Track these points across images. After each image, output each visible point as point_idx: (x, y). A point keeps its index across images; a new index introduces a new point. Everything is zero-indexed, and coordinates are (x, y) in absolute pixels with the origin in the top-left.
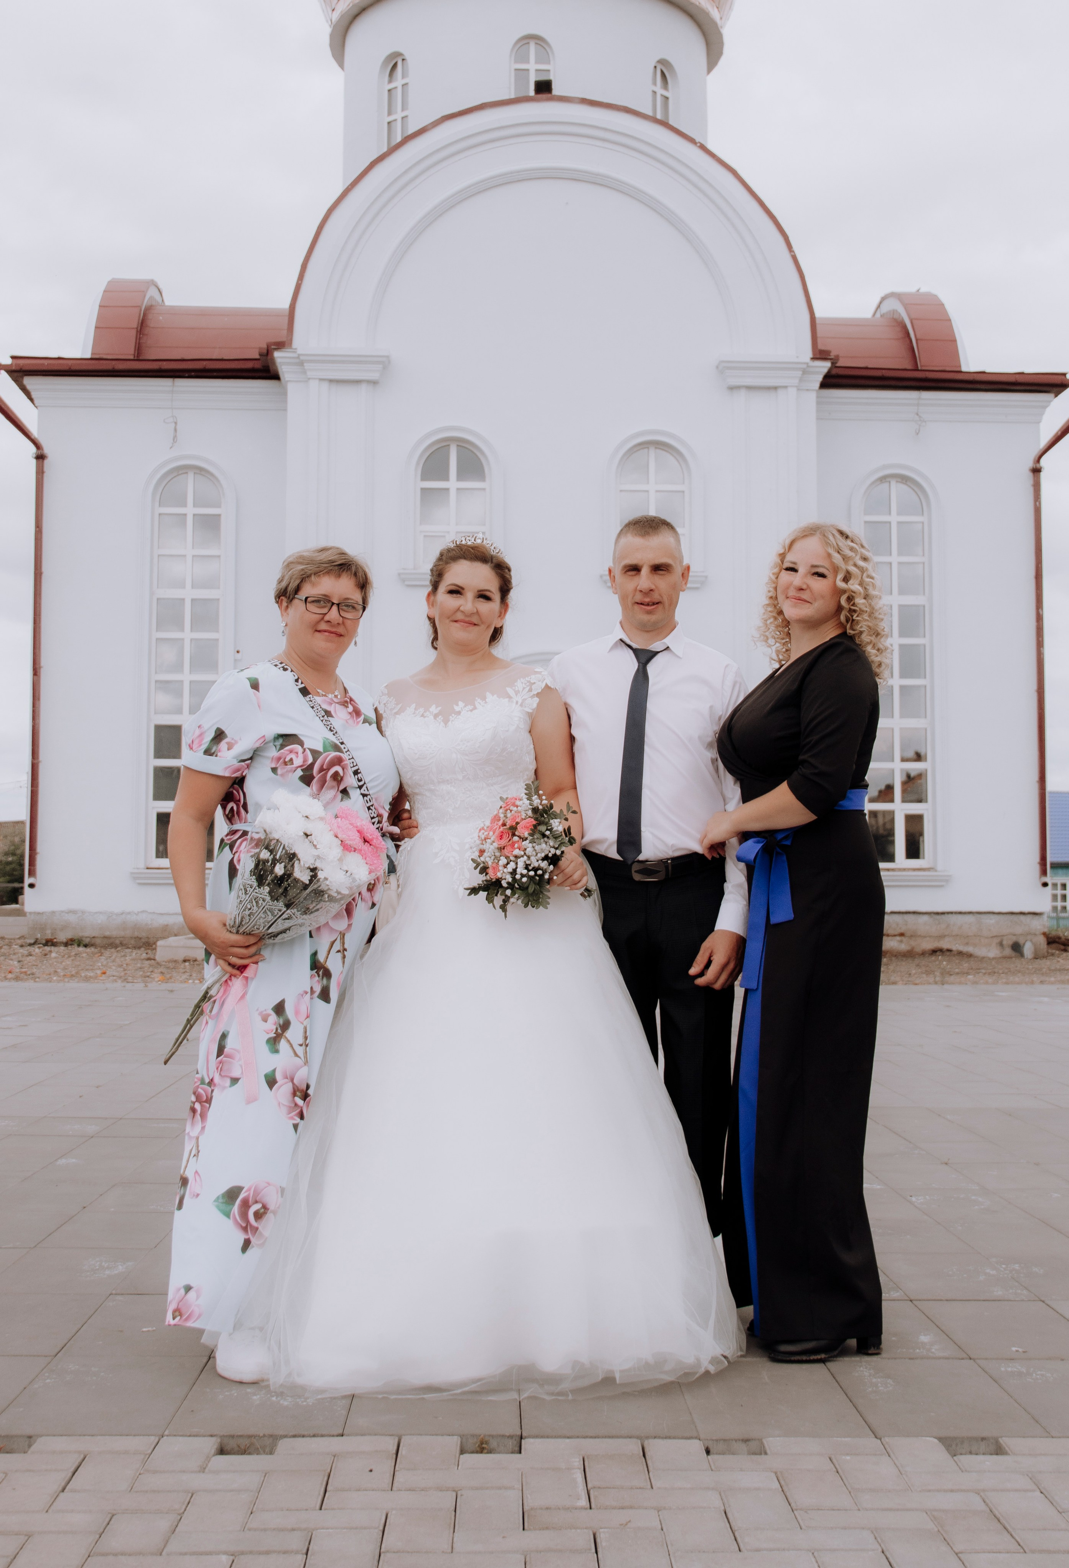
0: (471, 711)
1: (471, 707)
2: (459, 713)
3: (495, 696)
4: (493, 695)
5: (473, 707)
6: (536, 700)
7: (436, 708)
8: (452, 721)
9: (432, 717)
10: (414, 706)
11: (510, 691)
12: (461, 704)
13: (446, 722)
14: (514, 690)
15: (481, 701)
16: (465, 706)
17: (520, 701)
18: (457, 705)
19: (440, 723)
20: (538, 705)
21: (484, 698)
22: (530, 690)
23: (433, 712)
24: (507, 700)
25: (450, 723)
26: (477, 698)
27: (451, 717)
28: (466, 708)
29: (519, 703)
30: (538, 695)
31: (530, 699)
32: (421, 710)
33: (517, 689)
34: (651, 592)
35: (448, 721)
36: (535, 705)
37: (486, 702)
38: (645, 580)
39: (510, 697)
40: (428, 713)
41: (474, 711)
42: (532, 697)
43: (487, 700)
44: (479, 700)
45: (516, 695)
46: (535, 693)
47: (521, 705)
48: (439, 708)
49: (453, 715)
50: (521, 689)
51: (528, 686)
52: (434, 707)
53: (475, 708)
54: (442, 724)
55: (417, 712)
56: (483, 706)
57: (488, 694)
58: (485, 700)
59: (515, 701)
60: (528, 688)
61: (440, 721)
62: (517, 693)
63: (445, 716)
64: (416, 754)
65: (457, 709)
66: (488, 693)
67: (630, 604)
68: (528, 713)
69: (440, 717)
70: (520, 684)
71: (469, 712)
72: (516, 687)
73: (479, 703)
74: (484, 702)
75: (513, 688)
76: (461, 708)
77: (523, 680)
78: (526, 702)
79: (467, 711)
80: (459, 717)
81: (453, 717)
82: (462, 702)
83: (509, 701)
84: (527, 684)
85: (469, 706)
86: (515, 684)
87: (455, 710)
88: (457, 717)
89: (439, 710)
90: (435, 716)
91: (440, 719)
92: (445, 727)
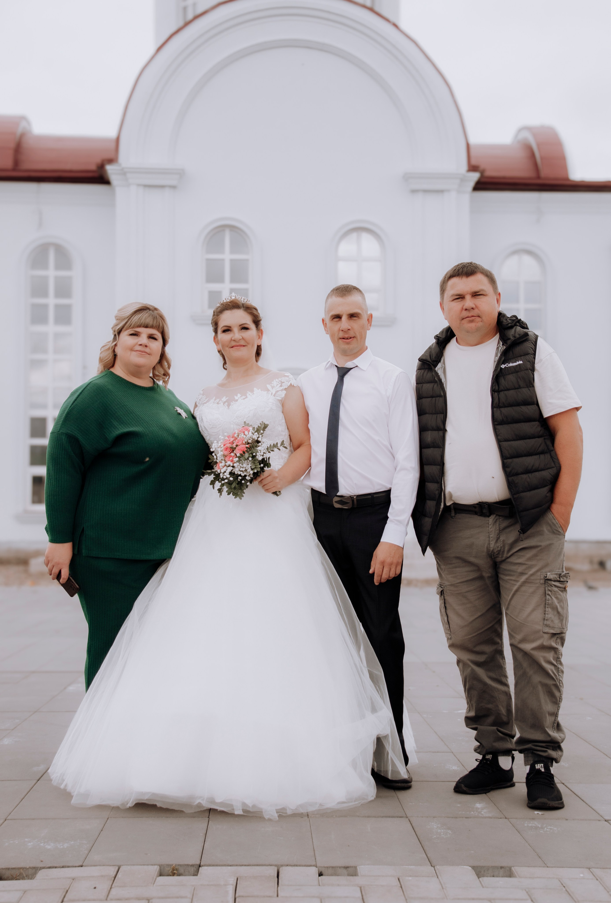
0: (244, 399)
1: (244, 397)
2: (237, 400)
3: (260, 390)
4: (258, 389)
5: (245, 397)
6: (285, 392)
7: (225, 398)
8: (233, 406)
9: (222, 404)
10: (213, 398)
11: (269, 387)
12: (239, 395)
13: (229, 406)
14: (271, 386)
16: (241, 397)
17: (274, 393)
18: (237, 396)
19: (225, 407)
20: (286, 395)
21: (252, 391)
22: (281, 386)
23: (223, 401)
24: (267, 392)
25: (231, 407)
26: (248, 392)
28: (241, 398)
30: (285, 389)
31: (280, 391)
32: (218, 400)
33: (273, 386)
34: (349, 331)
35: (231, 405)
36: (283, 395)
37: (253, 394)
38: (345, 323)
39: (268, 390)
40: (220, 402)
41: (246, 399)
42: (282, 390)
43: (254, 392)
44: (249, 393)
45: (272, 389)
46: (284, 388)
47: (274, 395)
48: (227, 398)
49: (233, 402)
50: (275, 385)
51: (280, 383)
53: (247, 397)
54: (227, 407)
55: (215, 401)
56: (251, 396)
57: (255, 389)
59: (271, 393)
63: (229, 403)
65: (236, 398)
67: (336, 340)
68: (279, 400)
69: (226, 403)
70: (275, 383)
72: (273, 384)
73: (249, 394)
74: (252, 393)
75: (271, 385)
76: (239, 398)
77: (277, 380)
78: (278, 393)
79: (242, 399)
80: (237, 402)
81: (233, 403)
82: (240, 395)
83: (267, 393)
84: (280, 382)
85: (243, 396)
86: (272, 382)
87: (235, 399)
88: (235, 403)
89: (227, 400)
90: (224, 403)
91: (226, 405)
92: (229, 409)
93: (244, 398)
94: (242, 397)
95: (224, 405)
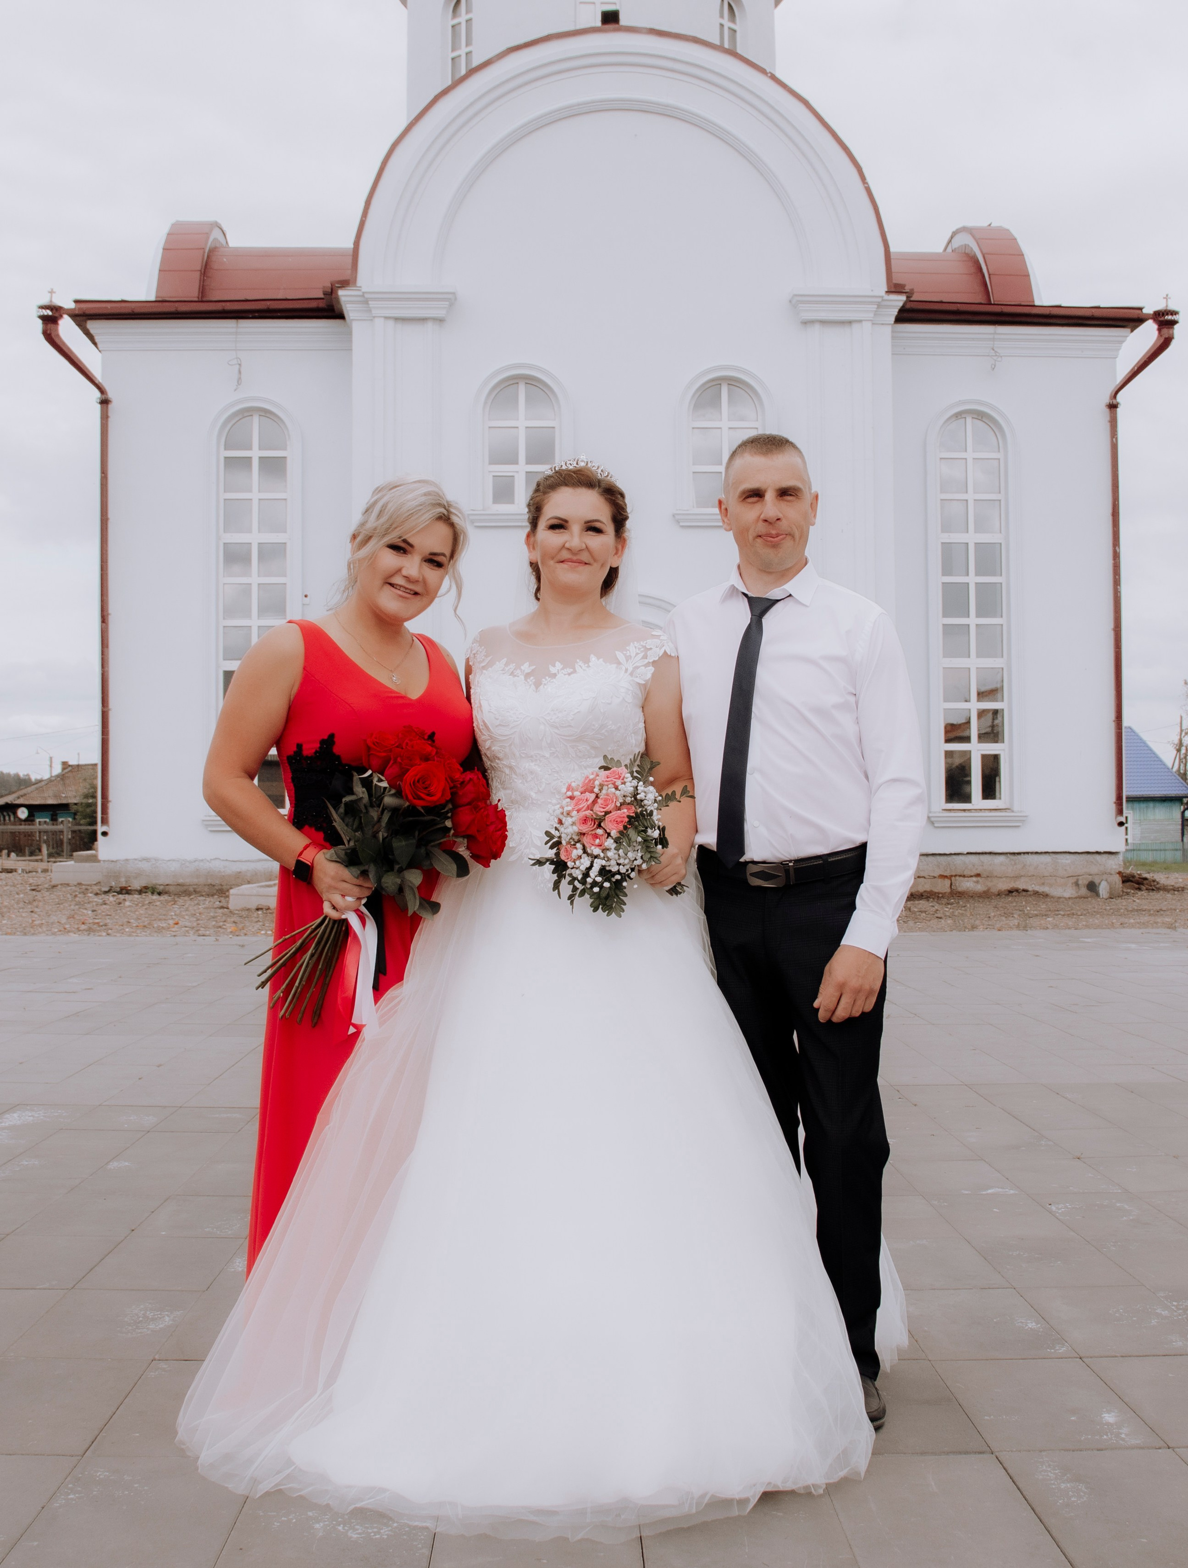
0: (569, 674)
1: (569, 670)
2: (554, 676)
3: (601, 660)
4: (599, 659)
5: (572, 670)
6: (653, 670)
7: (529, 666)
8: (545, 684)
9: (522, 677)
10: (503, 661)
11: (620, 656)
12: (558, 665)
13: (538, 684)
14: (625, 655)
15: (582, 665)
16: (562, 669)
17: (630, 669)
18: (554, 666)
19: (530, 685)
21: (587, 661)
22: (646, 657)
23: (524, 671)
24: (614, 666)
25: (542, 687)
26: (578, 660)
27: (544, 680)
28: (562, 671)
29: (629, 672)
30: (655, 663)
31: (643, 668)
32: (513, 667)
33: (628, 655)
34: (778, 522)
35: (541, 684)
36: (649, 676)
37: (589, 666)
38: (771, 506)
39: (619, 663)
40: (519, 671)
41: (572, 675)
42: (647, 665)
43: (590, 664)
44: (581, 663)
45: (627, 661)
46: (653, 659)
47: (631, 674)
48: (533, 667)
49: (547, 678)
50: (633, 655)
51: (642, 652)
52: (526, 665)
53: (575, 672)
54: (533, 687)
55: (507, 668)
56: (584, 670)
57: (593, 658)
58: (588, 664)
59: (625, 669)
60: (642, 654)
61: (530, 683)
62: (628, 658)
63: (538, 678)
64: (497, 719)
65: (553, 670)
66: (592, 656)
67: (751, 538)
68: (639, 684)
69: (532, 678)
70: (632, 649)
71: (567, 676)
72: (628, 652)
73: (580, 666)
74: (586, 665)
75: (624, 652)
76: (558, 670)
77: (636, 644)
78: (638, 671)
79: (565, 675)
80: (554, 680)
81: (546, 680)
82: (560, 664)
83: (616, 668)
84: (642, 649)
86: (627, 648)
87: (550, 671)
88: (552, 681)
89: (532, 670)
90: (527, 676)
91: (531, 681)
92: (536, 692)
93: (569, 672)
94: (565, 670)
95: (527, 681)
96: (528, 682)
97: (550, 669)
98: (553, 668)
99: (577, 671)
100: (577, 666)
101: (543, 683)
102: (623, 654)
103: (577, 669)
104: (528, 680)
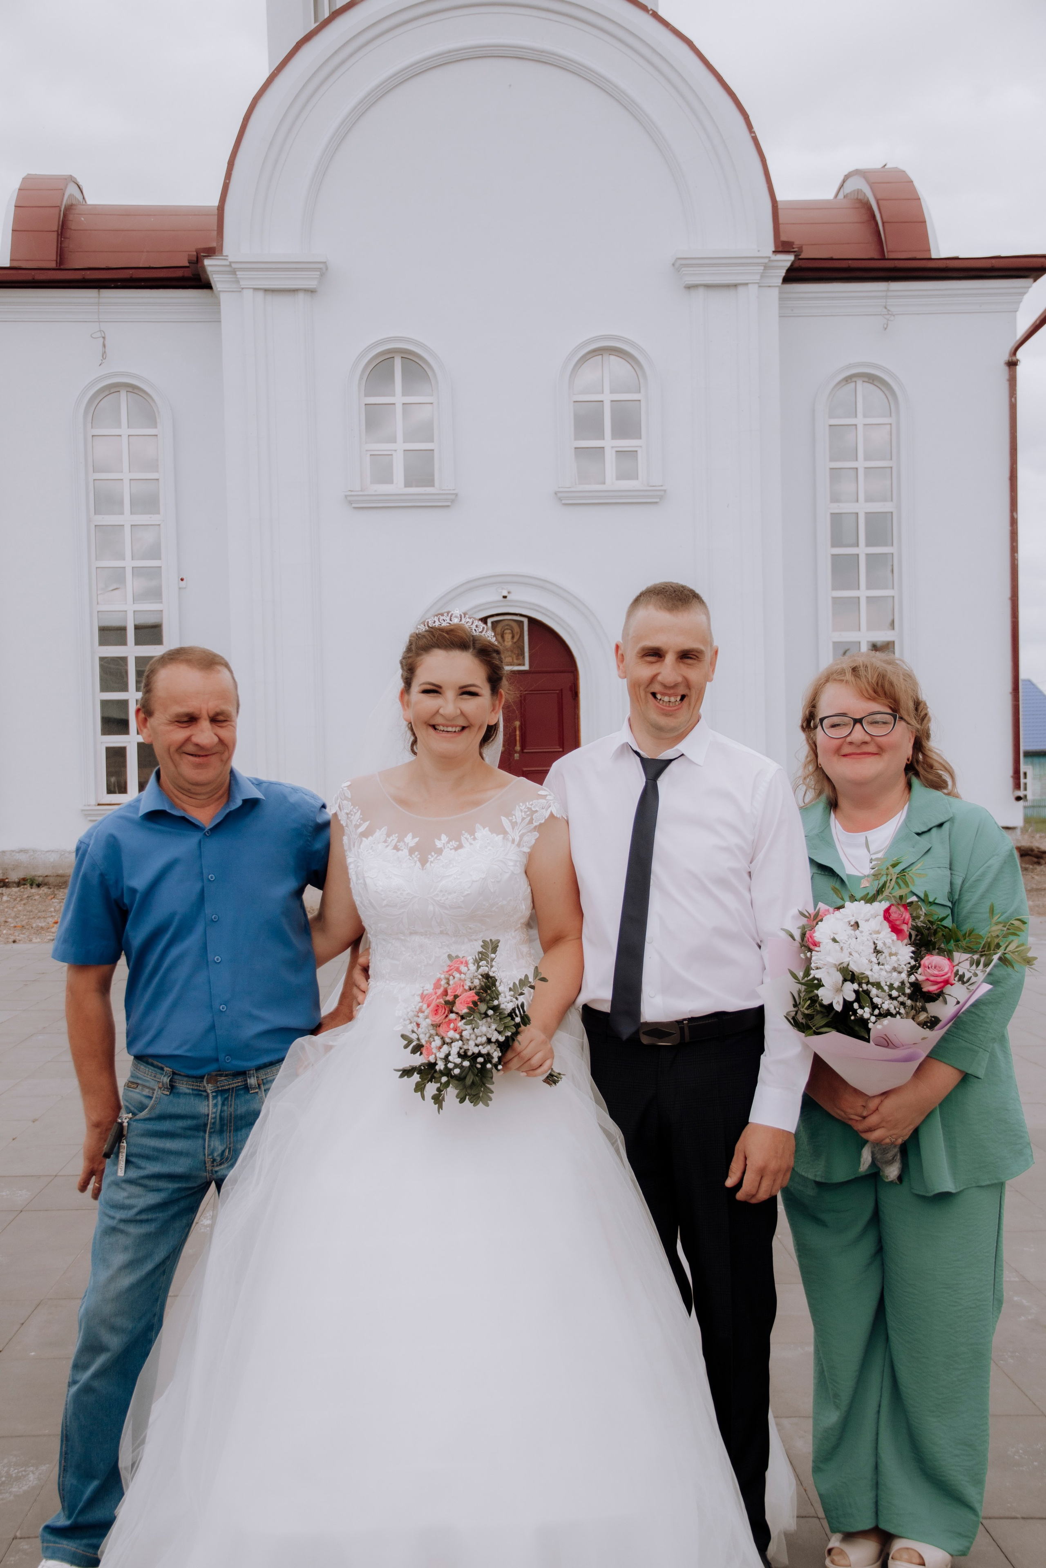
0: (456, 849)
1: (454, 844)
2: (439, 852)
3: (487, 829)
4: (484, 828)
5: (458, 843)
7: (413, 838)
8: (432, 862)
9: (407, 852)
10: (384, 830)
11: (506, 824)
12: (444, 838)
13: (424, 862)
14: (511, 821)
15: (469, 837)
16: (448, 842)
17: (517, 839)
18: (440, 839)
19: (415, 863)
21: (472, 832)
22: (531, 822)
23: (408, 843)
24: (502, 836)
25: (428, 865)
26: (463, 832)
27: (430, 856)
28: (450, 845)
29: (516, 842)
30: (539, 827)
31: (529, 834)
32: (394, 838)
33: (513, 821)
35: (427, 861)
37: (475, 839)
38: (668, 668)
39: (505, 833)
40: (401, 844)
41: (459, 851)
42: (532, 831)
43: (477, 835)
44: (467, 835)
45: (513, 829)
46: (536, 825)
47: (519, 845)
48: (417, 840)
49: (433, 854)
50: (519, 821)
51: (528, 816)
52: (410, 836)
53: (460, 847)
54: (418, 864)
55: (389, 840)
56: (471, 844)
58: (474, 835)
59: (510, 838)
60: (528, 822)
61: (415, 858)
62: (514, 824)
63: (424, 853)
65: (439, 844)
66: (477, 826)
69: (416, 853)
70: (517, 815)
71: (453, 851)
72: (514, 817)
73: (466, 838)
74: (472, 837)
75: (510, 818)
76: (444, 844)
78: (525, 839)
79: (451, 849)
80: (440, 856)
81: (432, 856)
82: (445, 836)
83: (504, 838)
84: (528, 813)
85: (453, 842)
86: (513, 812)
88: (438, 858)
89: (417, 843)
90: (411, 851)
91: (416, 856)
92: (423, 869)
93: (455, 846)
94: (451, 843)
95: (411, 856)
96: (413, 858)
97: (437, 844)
98: (438, 841)
99: (464, 845)
100: (463, 838)
101: (430, 860)
102: (509, 820)
103: (463, 842)
104: (413, 856)
